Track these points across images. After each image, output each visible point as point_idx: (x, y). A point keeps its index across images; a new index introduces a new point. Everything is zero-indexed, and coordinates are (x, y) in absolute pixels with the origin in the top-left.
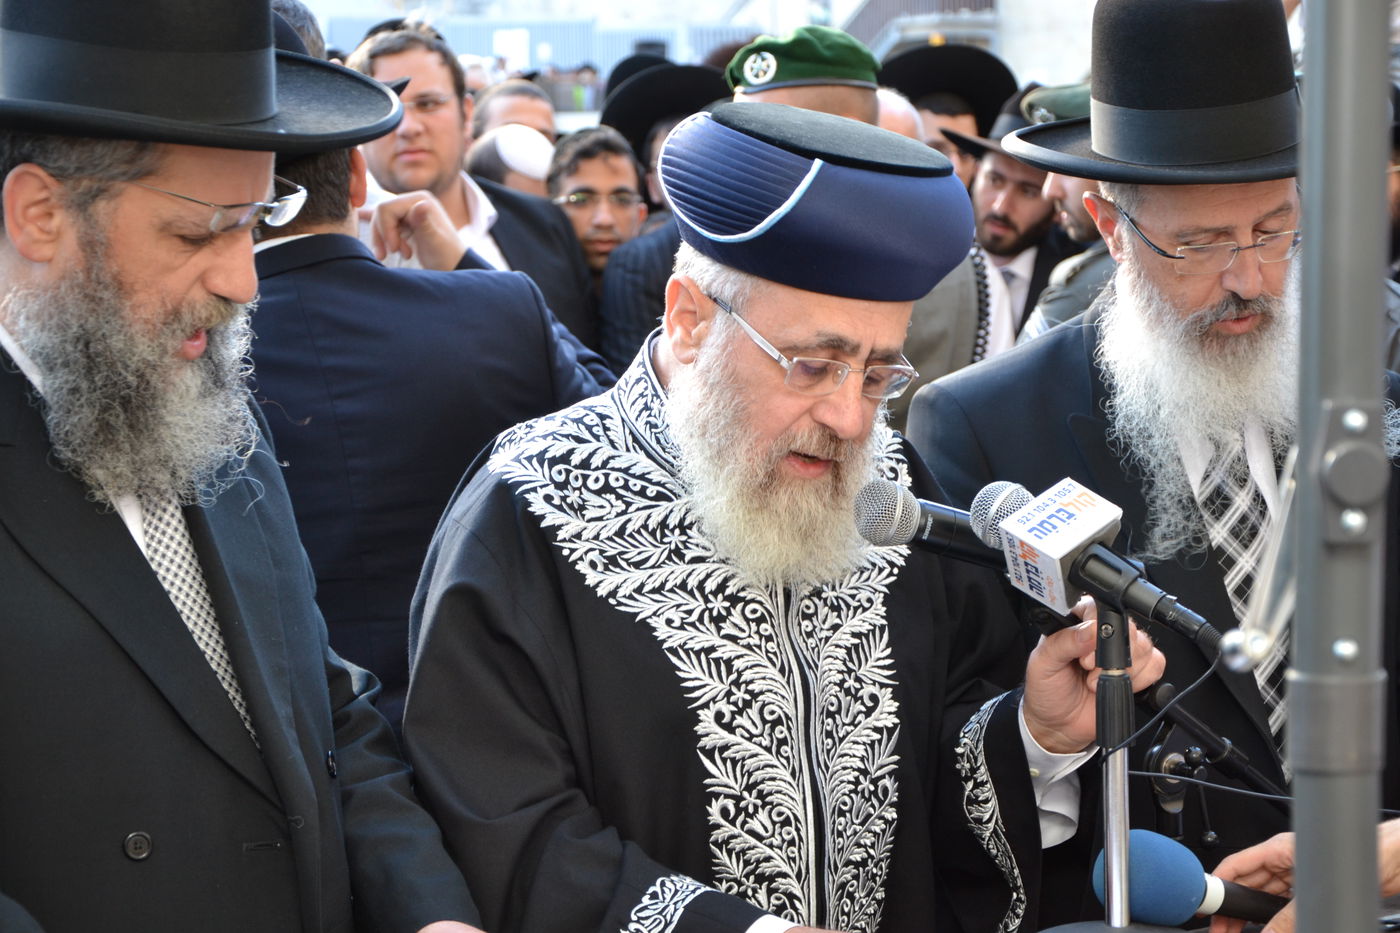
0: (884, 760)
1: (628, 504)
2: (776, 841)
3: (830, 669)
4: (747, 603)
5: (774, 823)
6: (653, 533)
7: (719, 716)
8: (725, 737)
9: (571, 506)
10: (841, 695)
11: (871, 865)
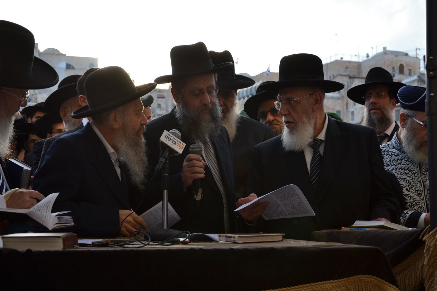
1: (392, 156)
5: (419, 208)
6: (396, 161)
8: (409, 193)
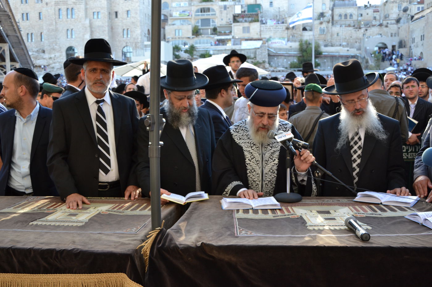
0: (275, 168)
2: (256, 176)
3: (267, 155)
4: (256, 145)
5: (256, 174)
7: (249, 159)
8: (250, 162)
9: (237, 132)
10: (269, 159)
11: (271, 181)
